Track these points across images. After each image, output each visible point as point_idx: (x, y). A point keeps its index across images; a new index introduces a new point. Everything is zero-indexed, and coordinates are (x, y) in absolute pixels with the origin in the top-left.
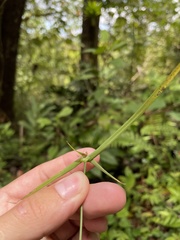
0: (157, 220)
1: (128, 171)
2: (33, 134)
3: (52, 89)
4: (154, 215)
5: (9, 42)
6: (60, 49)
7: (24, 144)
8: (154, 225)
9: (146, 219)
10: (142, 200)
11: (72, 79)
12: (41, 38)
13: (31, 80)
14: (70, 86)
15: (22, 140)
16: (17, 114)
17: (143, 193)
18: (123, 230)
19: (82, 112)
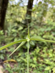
1: (38, 48)
2: (9, 35)
4: (44, 61)
5: (4, 5)
11: (23, 19)
12: (14, 5)
15: (6, 36)
18: (34, 64)
19: (26, 29)
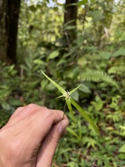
0: (117, 132)
1: (98, 98)
2: (30, 74)
3: (43, 44)
4: (115, 129)
5: (13, 7)
6: (49, 16)
7: (24, 81)
8: (114, 135)
9: (109, 131)
10: (107, 119)
11: (57, 37)
12: (35, 6)
13: (28, 37)
14: (55, 42)
15: (22, 78)
16: (18, 61)
17: (107, 114)
18: (93, 137)
19: (65, 55)
